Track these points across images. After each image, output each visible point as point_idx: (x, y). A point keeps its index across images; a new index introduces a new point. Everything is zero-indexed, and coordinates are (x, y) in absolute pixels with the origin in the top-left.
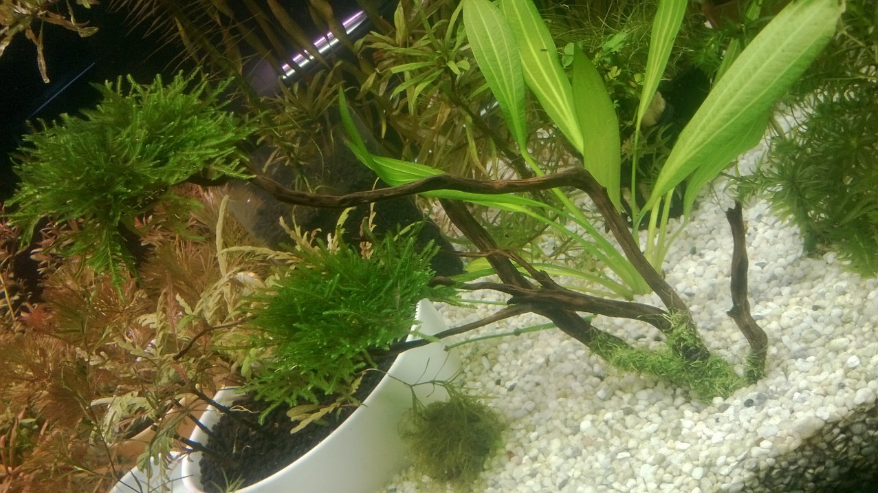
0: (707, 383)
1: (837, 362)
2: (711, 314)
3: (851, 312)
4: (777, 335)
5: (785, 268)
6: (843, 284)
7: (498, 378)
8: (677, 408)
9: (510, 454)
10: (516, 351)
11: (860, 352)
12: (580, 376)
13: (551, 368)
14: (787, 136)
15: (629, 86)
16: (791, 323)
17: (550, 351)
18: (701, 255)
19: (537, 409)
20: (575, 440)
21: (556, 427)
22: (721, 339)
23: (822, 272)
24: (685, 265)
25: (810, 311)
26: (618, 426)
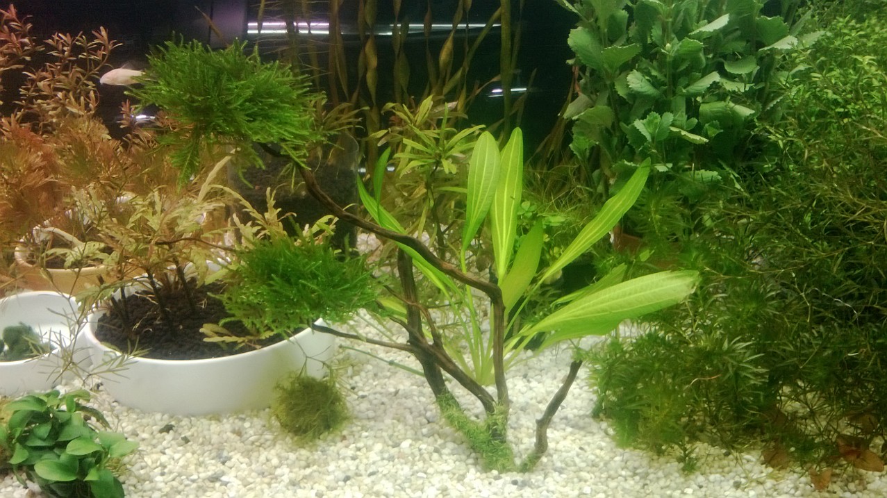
0: (494, 459)
1: (578, 486)
2: (518, 419)
3: (600, 461)
4: (552, 452)
5: (575, 416)
6: (603, 444)
7: (354, 385)
8: (467, 465)
9: (344, 438)
10: (375, 375)
11: (594, 487)
12: (415, 414)
13: (397, 399)
14: (620, 339)
15: (549, 252)
16: (563, 449)
17: (401, 387)
18: (529, 381)
19: (374, 419)
20: (394, 451)
21: (382, 437)
22: (516, 437)
23: (595, 430)
24: (516, 382)
25: (577, 449)
26: (426, 456)
